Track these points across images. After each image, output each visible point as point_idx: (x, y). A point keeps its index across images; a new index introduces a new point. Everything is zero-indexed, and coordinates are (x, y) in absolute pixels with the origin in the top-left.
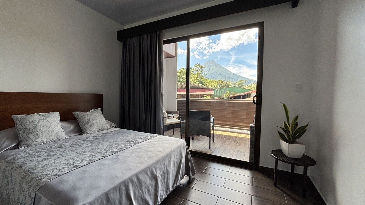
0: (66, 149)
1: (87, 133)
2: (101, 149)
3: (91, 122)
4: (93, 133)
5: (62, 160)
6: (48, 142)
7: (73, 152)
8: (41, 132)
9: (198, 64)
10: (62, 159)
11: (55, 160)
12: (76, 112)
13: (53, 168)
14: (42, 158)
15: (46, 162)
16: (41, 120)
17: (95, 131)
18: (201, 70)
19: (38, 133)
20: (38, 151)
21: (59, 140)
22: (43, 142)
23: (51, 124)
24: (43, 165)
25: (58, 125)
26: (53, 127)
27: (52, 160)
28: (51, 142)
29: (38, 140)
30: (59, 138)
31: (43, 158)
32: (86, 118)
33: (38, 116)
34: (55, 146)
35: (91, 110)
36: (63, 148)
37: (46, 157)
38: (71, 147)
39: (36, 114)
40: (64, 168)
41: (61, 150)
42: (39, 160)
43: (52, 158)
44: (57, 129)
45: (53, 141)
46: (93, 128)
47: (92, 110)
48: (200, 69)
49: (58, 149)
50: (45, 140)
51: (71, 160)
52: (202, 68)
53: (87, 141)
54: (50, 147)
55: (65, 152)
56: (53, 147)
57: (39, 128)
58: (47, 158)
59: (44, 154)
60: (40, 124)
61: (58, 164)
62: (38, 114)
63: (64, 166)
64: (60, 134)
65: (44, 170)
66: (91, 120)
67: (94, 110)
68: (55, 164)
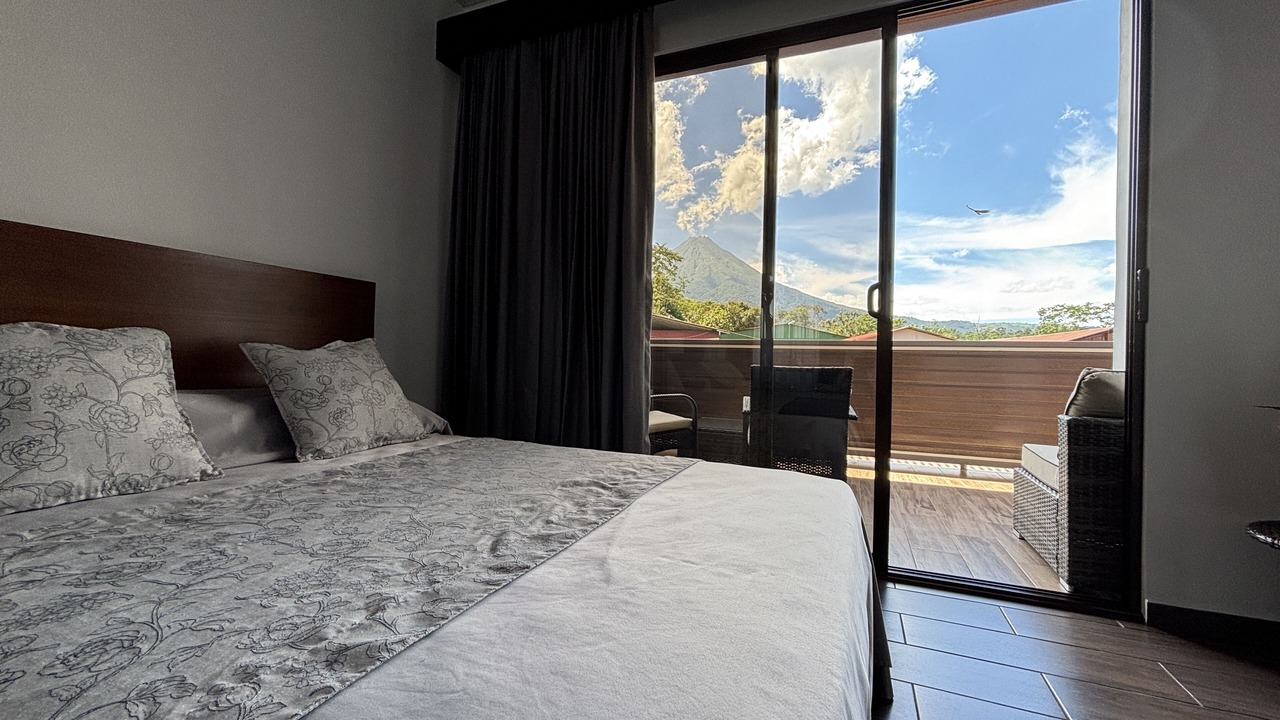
0: (227, 529)
1: (319, 454)
2: (452, 525)
3: (341, 396)
4: (347, 450)
5: (215, 604)
6: (100, 495)
7: (279, 548)
8: (53, 432)
9: (661, 248)
10: (216, 598)
11: (160, 603)
12: (256, 344)
13: (151, 676)
14: (54, 593)
15: (86, 626)
16: (59, 357)
17: (359, 443)
18: (669, 268)
19: (34, 433)
20: (28, 545)
21: (167, 484)
22: (67, 494)
23: (119, 388)
24: (60, 651)
25: (162, 398)
26: (134, 403)
27: (131, 605)
28: (114, 492)
29: (33, 476)
30: (168, 472)
31: (67, 590)
32: (314, 375)
33: (42, 335)
34: (147, 512)
35: (333, 344)
36: (200, 522)
37: (86, 585)
38: (253, 520)
39: (26, 324)
40: (248, 675)
41: (191, 534)
42: (32, 604)
43: (135, 588)
44: (155, 420)
45: (132, 488)
46: (350, 427)
47: (339, 342)
48: (667, 264)
49: (167, 528)
50: (80, 480)
51: (286, 604)
52: (673, 261)
53: (340, 487)
54: (115, 518)
55: (222, 547)
56: (133, 516)
57: (41, 408)
58: (91, 591)
59: (72, 561)
60: (48, 383)
61: (193, 640)
62: (39, 327)
63: (248, 659)
64: (176, 450)
65: (69, 701)
66: (337, 388)
67: (344, 343)
68: (159, 639)
